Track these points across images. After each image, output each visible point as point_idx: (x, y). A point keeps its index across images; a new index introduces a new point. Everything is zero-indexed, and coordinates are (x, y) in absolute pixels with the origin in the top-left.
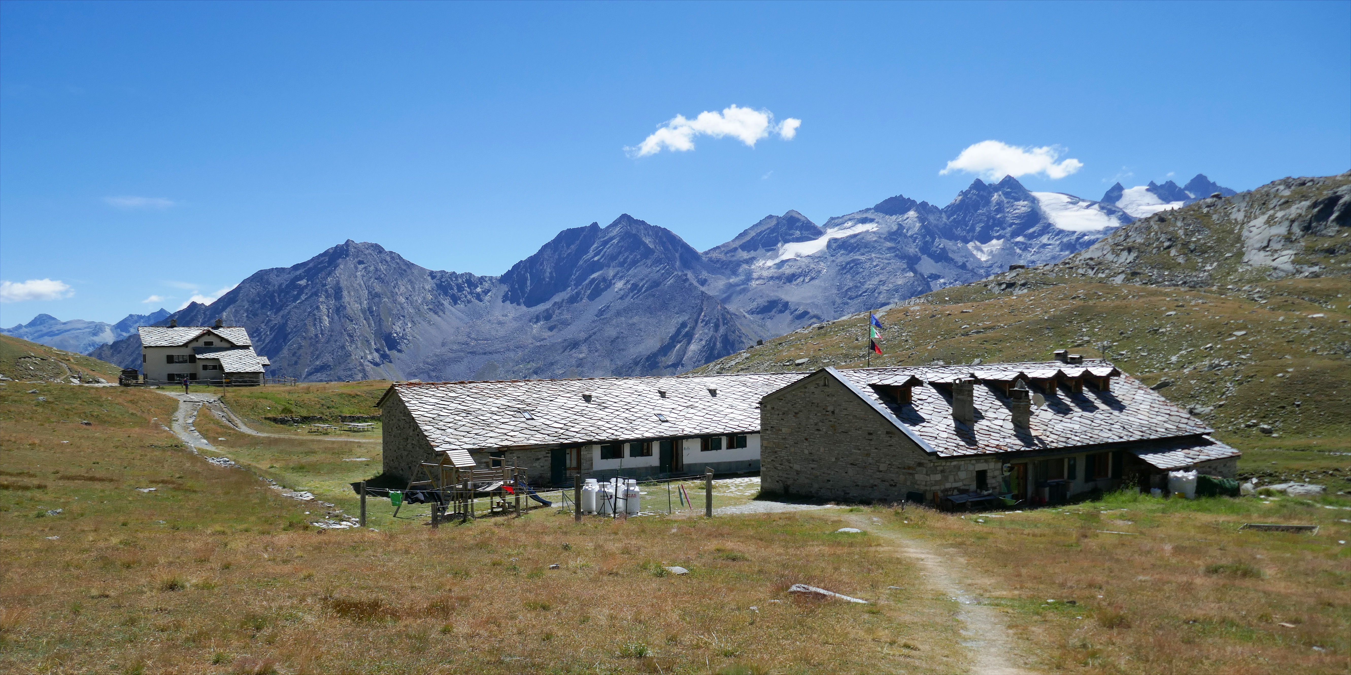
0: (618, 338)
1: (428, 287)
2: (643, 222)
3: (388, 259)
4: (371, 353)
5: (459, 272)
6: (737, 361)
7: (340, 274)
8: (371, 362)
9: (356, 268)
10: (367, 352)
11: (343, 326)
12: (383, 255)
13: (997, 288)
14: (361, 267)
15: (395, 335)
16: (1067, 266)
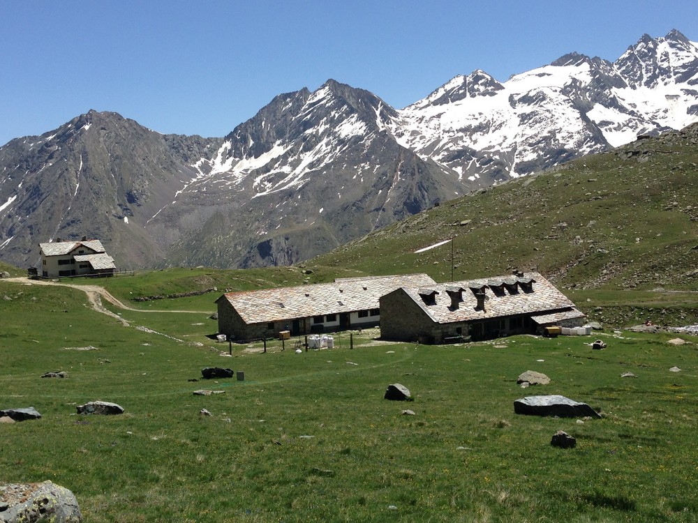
0: (327, 188)
1: (162, 149)
2: (347, 85)
3: (127, 125)
4: (115, 208)
5: (188, 135)
6: (419, 220)
7: (85, 140)
8: (115, 216)
9: (99, 134)
10: (112, 207)
11: (90, 185)
12: (121, 122)
13: (625, 156)
14: (103, 132)
15: (135, 192)
16: (683, 136)
